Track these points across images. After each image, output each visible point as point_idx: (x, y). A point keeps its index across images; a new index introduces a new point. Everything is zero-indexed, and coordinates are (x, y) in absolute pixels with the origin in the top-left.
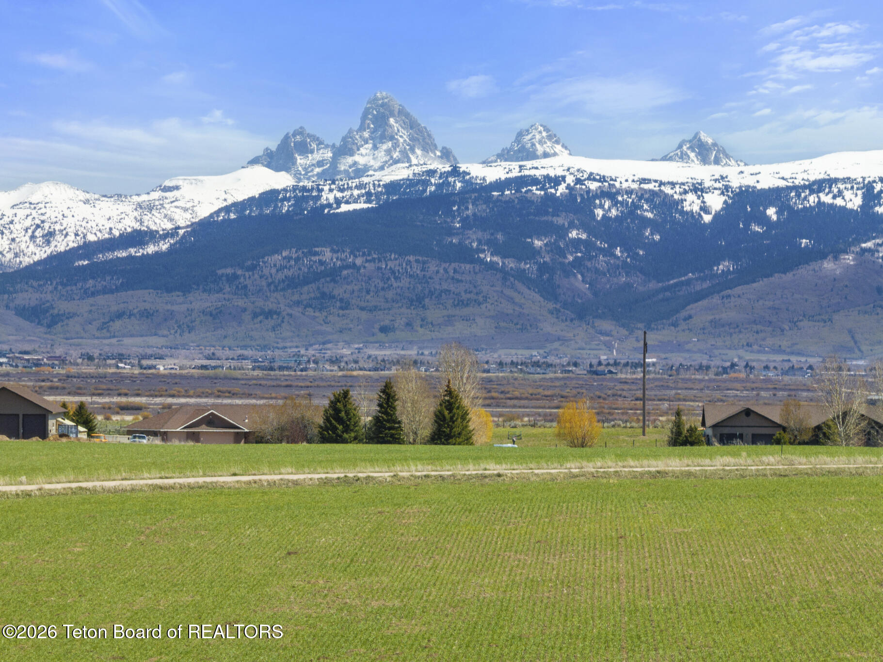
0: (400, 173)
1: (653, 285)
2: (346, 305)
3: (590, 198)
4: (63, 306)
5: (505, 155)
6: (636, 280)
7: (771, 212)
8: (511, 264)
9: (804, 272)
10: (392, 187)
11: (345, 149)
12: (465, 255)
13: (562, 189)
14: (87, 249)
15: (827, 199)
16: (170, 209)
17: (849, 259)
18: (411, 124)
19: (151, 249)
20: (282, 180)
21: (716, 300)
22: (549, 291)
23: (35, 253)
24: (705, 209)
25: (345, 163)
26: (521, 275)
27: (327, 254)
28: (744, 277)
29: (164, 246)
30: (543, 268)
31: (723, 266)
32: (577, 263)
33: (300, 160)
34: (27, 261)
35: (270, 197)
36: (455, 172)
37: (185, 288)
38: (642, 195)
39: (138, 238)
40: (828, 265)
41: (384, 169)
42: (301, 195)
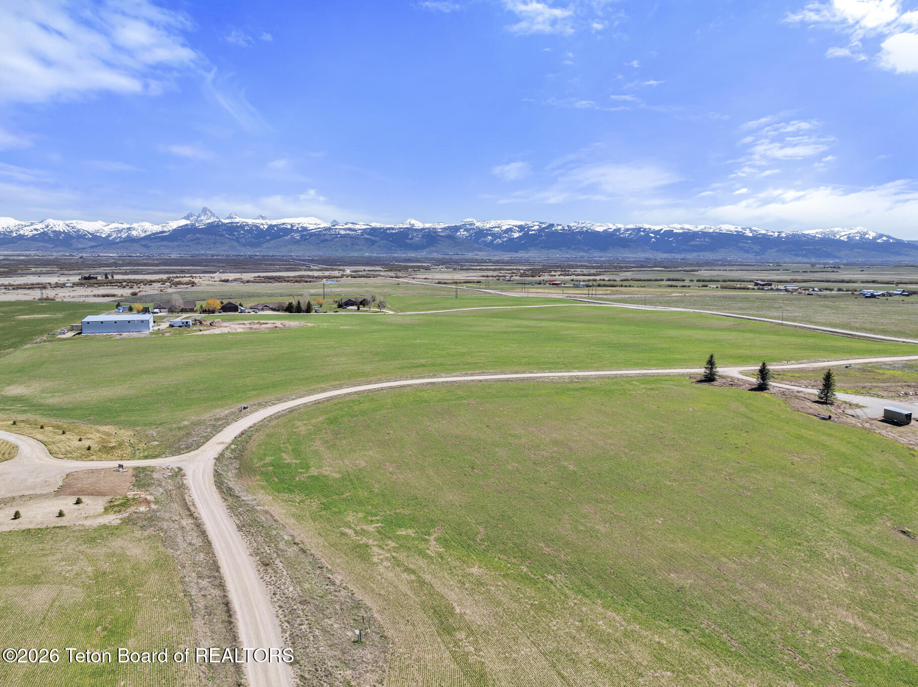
1: (256, 241)
4: (150, 244)
5: (228, 218)
6: (253, 240)
7: (275, 228)
8: (231, 237)
9: (282, 239)
10: (208, 223)
11: (199, 216)
12: (223, 235)
14: (153, 234)
15: (284, 226)
16: (168, 227)
17: (289, 237)
18: (211, 212)
19: (165, 234)
20: (188, 222)
21: (267, 243)
22: (238, 242)
24: (264, 228)
25: (199, 219)
26: (233, 239)
27: (198, 235)
28: (271, 239)
29: (168, 234)
30: (237, 238)
31: (268, 237)
32: (243, 237)
33: (191, 218)
34: (142, 236)
35: (186, 225)
36: (219, 221)
37: (173, 241)
38: (253, 225)
39: (163, 232)
40: (286, 238)
41: (207, 220)
42: (192, 225)
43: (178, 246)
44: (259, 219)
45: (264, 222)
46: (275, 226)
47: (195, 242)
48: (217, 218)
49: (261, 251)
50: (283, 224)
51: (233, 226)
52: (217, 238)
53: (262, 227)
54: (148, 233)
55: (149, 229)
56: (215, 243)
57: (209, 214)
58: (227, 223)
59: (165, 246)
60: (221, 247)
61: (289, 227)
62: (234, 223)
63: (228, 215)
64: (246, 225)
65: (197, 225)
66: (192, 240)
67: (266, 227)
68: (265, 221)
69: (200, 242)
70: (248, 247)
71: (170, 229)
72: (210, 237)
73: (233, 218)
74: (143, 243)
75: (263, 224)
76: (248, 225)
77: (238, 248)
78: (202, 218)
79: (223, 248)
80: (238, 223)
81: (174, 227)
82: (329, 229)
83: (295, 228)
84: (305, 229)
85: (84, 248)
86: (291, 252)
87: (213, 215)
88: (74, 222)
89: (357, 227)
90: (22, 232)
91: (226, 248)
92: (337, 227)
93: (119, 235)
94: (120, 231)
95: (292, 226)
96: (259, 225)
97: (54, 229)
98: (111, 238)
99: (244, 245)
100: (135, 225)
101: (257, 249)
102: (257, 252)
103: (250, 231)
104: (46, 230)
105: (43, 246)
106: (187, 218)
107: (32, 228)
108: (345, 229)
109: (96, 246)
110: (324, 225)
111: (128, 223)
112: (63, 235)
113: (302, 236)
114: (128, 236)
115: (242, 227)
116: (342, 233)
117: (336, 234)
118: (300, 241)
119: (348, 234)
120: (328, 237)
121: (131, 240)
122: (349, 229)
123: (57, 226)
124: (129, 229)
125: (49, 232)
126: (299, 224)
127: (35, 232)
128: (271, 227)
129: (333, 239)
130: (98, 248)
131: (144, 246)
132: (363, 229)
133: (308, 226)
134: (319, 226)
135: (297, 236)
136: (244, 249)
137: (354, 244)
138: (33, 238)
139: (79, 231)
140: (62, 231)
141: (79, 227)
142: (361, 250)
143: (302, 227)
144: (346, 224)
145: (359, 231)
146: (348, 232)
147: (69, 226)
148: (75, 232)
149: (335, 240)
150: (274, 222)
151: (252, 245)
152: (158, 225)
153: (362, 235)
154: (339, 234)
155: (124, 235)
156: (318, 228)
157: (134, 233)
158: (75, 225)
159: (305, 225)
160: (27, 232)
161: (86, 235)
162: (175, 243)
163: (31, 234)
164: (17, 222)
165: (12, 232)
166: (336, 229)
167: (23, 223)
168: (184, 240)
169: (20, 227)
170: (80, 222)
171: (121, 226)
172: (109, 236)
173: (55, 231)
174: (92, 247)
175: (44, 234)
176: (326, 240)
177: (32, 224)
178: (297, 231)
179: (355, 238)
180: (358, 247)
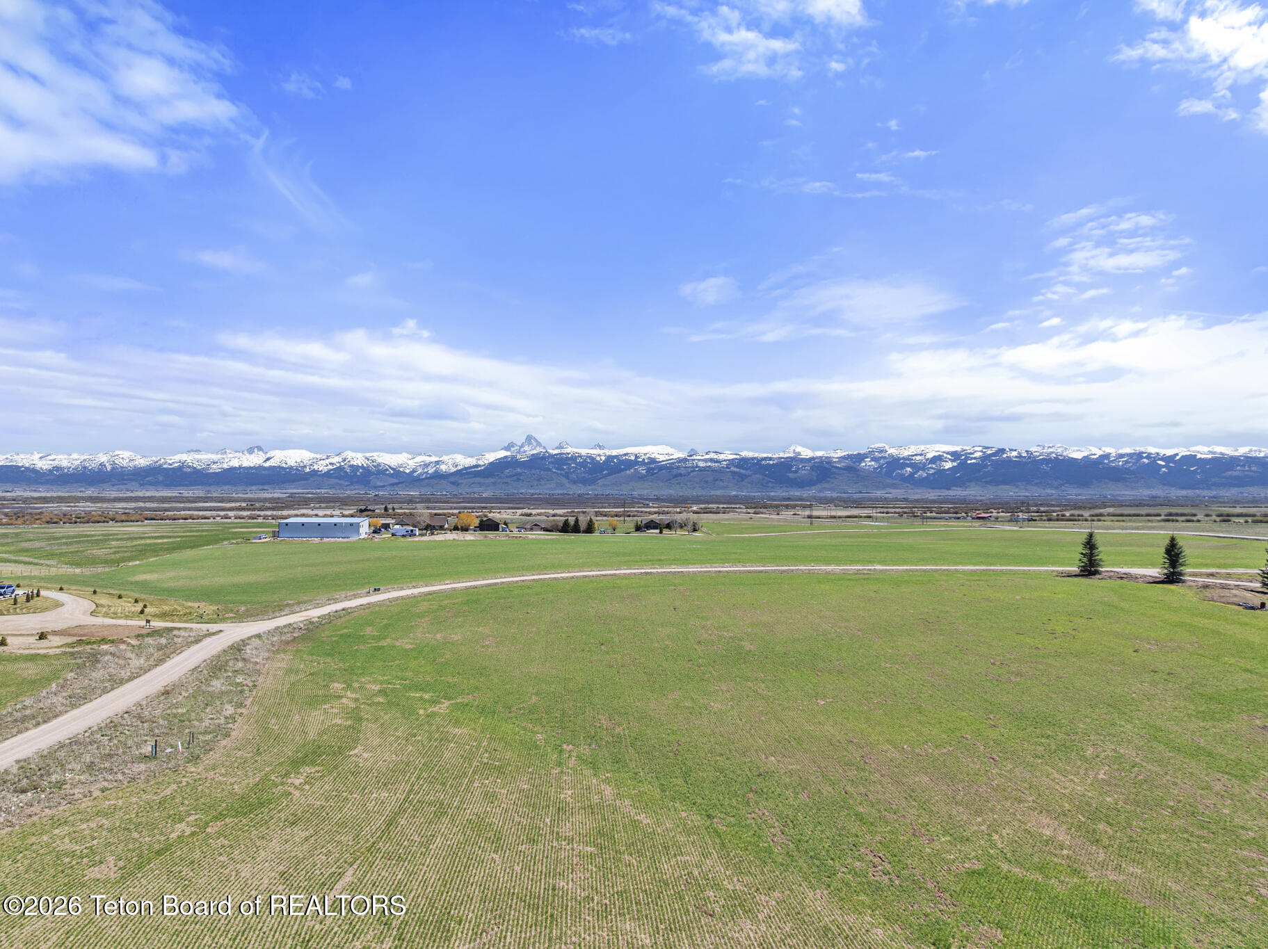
0: (535, 452)
1: (590, 476)
2: (523, 481)
3: (576, 458)
4: (460, 481)
5: (557, 448)
6: (586, 475)
7: (615, 460)
8: (559, 472)
9: (622, 473)
10: (533, 455)
11: (522, 446)
12: (549, 470)
14: (465, 469)
15: (627, 458)
16: (483, 460)
17: (632, 471)
18: (536, 441)
19: (480, 469)
20: (508, 454)
21: (604, 479)
22: (568, 478)
23: (454, 470)
24: (601, 460)
25: (522, 450)
26: (561, 474)
27: (519, 470)
28: (609, 474)
29: (482, 468)
30: (566, 473)
31: (606, 472)
32: (573, 472)
33: (512, 449)
34: (452, 471)
35: (506, 457)
36: (547, 451)
37: (487, 477)
39: (477, 466)
40: (628, 472)
41: (531, 451)
42: (513, 457)
43: (494, 483)
44: (596, 448)
45: (601, 452)
46: (616, 457)
47: (515, 478)
48: (544, 448)
49: (596, 490)
50: (625, 455)
51: (562, 458)
52: (542, 472)
53: (598, 458)
54: (459, 468)
55: (461, 463)
56: (539, 480)
57: (535, 444)
58: (555, 455)
59: (479, 483)
60: (546, 484)
61: (633, 458)
62: (564, 454)
63: (557, 445)
64: (579, 456)
65: (518, 457)
66: (511, 476)
67: (603, 458)
68: (603, 451)
69: (521, 478)
70: (580, 485)
71: (486, 462)
72: (533, 471)
73: (563, 448)
74: (452, 479)
75: (599, 455)
76: (580, 456)
77: (568, 485)
78: (526, 448)
79: (548, 486)
80: (569, 454)
81: (491, 460)
82: (685, 460)
83: (640, 460)
84: (653, 461)
85: (384, 486)
86: (634, 490)
87: (539, 444)
88: (375, 454)
89: (722, 457)
90: (316, 467)
91: (553, 485)
92: (695, 457)
93: (425, 470)
94: (427, 465)
95: (637, 457)
96: (594, 456)
97: (352, 463)
98: (415, 474)
99: (575, 482)
100: (445, 458)
101: (590, 487)
102: (590, 490)
103: (583, 464)
104: (342, 464)
105: (338, 484)
106: (507, 448)
107: (327, 461)
108: (706, 460)
109: (397, 484)
110: (682, 455)
111: (436, 456)
112: (361, 470)
113: (649, 470)
114: (436, 472)
115: (574, 458)
116: (701, 465)
117: (693, 467)
118: (645, 476)
119: (710, 466)
120: (683, 471)
121: (438, 476)
122: (712, 460)
123: (355, 459)
124: (437, 463)
125: (346, 466)
126: (645, 454)
127: (331, 467)
128: (610, 458)
129: (689, 473)
130: (400, 485)
131: (453, 483)
132: (729, 460)
133: (657, 456)
134: (671, 457)
135: (642, 470)
136: (574, 487)
137: (717, 480)
138: (328, 474)
139: (379, 465)
140: (360, 465)
141: (380, 460)
142: (726, 487)
143: (649, 458)
144: (707, 454)
145: (724, 463)
146: (709, 464)
147: (368, 460)
148: (374, 466)
149: (692, 474)
150: (614, 453)
151: (584, 482)
152: (472, 457)
153: (727, 468)
154: (697, 466)
155: (431, 470)
156: (670, 460)
157: (443, 468)
158: (376, 458)
159: (653, 456)
160: (322, 467)
161: (387, 470)
162: (491, 480)
163: (326, 469)
164: (312, 455)
165: (305, 467)
166: (694, 460)
167: (318, 456)
168: (502, 475)
169: (315, 461)
170: (382, 454)
171: (428, 459)
172: (414, 471)
173: (352, 466)
174: (393, 485)
175: (340, 468)
176: (680, 475)
177: (328, 457)
178: (643, 463)
179: (720, 471)
180: (721, 484)
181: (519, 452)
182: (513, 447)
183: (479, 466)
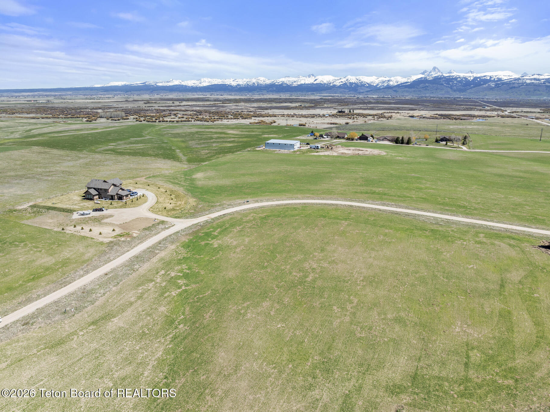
0: (436, 75)
1: (464, 88)
2: (429, 90)
3: (457, 78)
4: (398, 90)
5: (449, 73)
6: (462, 87)
7: (478, 79)
8: (447, 85)
9: (481, 86)
10: (435, 77)
11: (430, 72)
12: (442, 84)
13: (454, 77)
14: (401, 84)
15: (485, 78)
16: (411, 79)
17: (487, 85)
18: (438, 69)
19: (408, 84)
20: (423, 76)
21: (470, 90)
22: (451, 89)
23: (396, 84)
24: (471, 79)
25: (430, 74)
26: (448, 87)
27: (427, 84)
28: (474, 87)
29: (409, 83)
30: (451, 86)
31: (472, 86)
32: (455, 85)
33: (425, 74)
34: (395, 85)
35: (421, 78)
36: (442, 75)
37: (411, 88)
38: (463, 78)
39: (407, 83)
40: (484, 86)
41: (434, 75)
42: (425, 78)
43: (414, 91)
44: (469, 73)
45: (470, 75)
46: (479, 77)
47: (425, 88)
48: (442, 73)
49: (465, 95)
50: (485, 76)
51: (450, 78)
52: (439, 86)
53: (469, 78)
54: (399, 83)
55: (400, 81)
56: (437, 90)
57: (437, 71)
58: (447, 77)
59: (407, 91)
60: (440, 92)
61: (488, 78)
62: (451, 76)
63: (449, 71)
64: (459, 77)
65: (428, 78)
67: (472, 78)
68: (473, 74)
70: (457, 92)
72: (434, 85)
73: (451, 73)
74: (394, 89)
77: (451, 92)
80: (454, 76)
81: (414, 80)
82: (519, 79)
83: (493, 79)
84: (500, 80)
85: (363, 92)
86: (486, 95)
87: (439, 71)
88: (361, 77)
89: (541, 77)
90: (335, 83)
91: (443, 92)
92: (525, 77)
93: (383, 84)
94: (384, 82)
95: (491, 77)
96: (467, 77)
97: (350, 81)
98: (378, 86)
99: (455, 91)
100: (392, 79)
101: (462, 94)
103: (460, 82)
104: (346, 82)
105: (344, 91)
106: (423, 73)
107: (340, 81)
108: (531, 79)
109: (369, 91)
110: (517, 76)
111: (388, 77)
112: (354, 85)
113: (496, 85)
114: (388, 85)
115: (456, 79)
116: (528, 82)
117: (523, 83)
118: (494, 88)
119: (533, 83)
120: (516, 85)
121: (389, 87)
122: (535, 79)
123: (352, 80)
124: (389, 81)
125: (348, 83)
126: (496, 76)
127: (341, 83)
128: (476, 78)
129: (520, 87)
131: (395, 91)
132: (546, 79)
133: (503, 77)
134: (511, 77)
135: (493, 85)
136: (454, 93)
137: (536, 90)
138: (340, 87)
139: (362, 82)
140: (354, 82)
141: (362, 80)
142: (541, 94)
143: (498, 78)
144: (533, 75)
145: (543, 81)
146: (533, 81)
147: (357, 80)
148: (360, 83)
149: (521, 87)
150: (479, 75)
151: (460, 91)
152: (405, 78)
153: (544, 83)
154: (525, 83)
155: (385, 84)
156: (510, 79)
157: (391, 83)
159: (500, 77)
160: (338, 83)
161: (365, 84)
162: (413, 89)
163: (339, 84)
164: (334, 78)
165: (331, 83)
166: (524, 79)
167: (336, 78)
168: (418, 87)
169: (335, 80)
170: (364, 77)
171: (384, 79)
173: (350, 83)
174: (367, 91)
175: (345, 84)
176: (514, 87)
177: (340, 79)
178: (494, 81)
179: (539, 85)
180: (538, 93)
181: (428, 75)
182: (426, 72)
183: (408, 82)
